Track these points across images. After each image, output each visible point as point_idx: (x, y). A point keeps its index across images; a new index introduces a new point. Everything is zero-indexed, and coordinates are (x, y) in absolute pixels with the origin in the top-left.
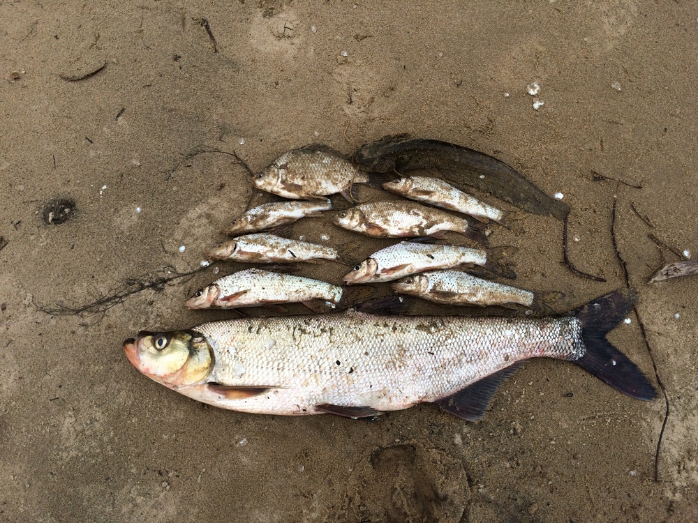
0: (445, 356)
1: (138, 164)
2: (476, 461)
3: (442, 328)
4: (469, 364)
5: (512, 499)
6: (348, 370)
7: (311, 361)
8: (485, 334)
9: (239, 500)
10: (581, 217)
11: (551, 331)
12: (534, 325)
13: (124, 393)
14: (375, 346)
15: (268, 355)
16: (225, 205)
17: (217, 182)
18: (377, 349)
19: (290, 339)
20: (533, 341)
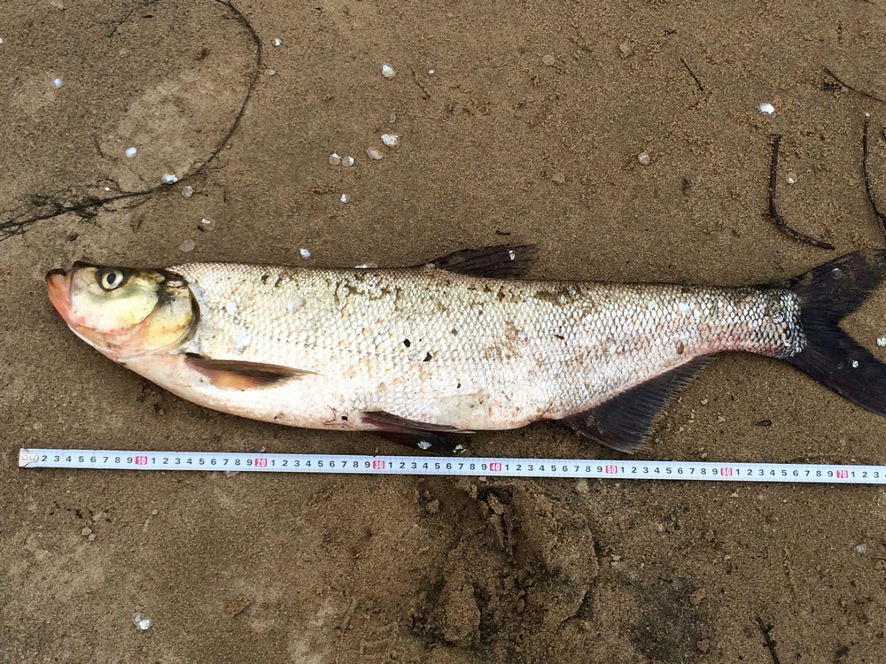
0: (581, 342)
1: (61, 6)
2: (610, 519)
3: (578, 296)
4: (621, 357)
5: (665, 580)
6: (423, 355)
7: (361, 336)
8: (647, 308)
9: (213, 564)
10: (801, 145)
11: (752, 309)
12: (725, 297)
13: (21, 382)
14: (469, 320)
15: (290, 321)
16: (209, 85)
17: (196, 47)
18: (472, 325)
19: (330, 300)
20: (723, 322)
